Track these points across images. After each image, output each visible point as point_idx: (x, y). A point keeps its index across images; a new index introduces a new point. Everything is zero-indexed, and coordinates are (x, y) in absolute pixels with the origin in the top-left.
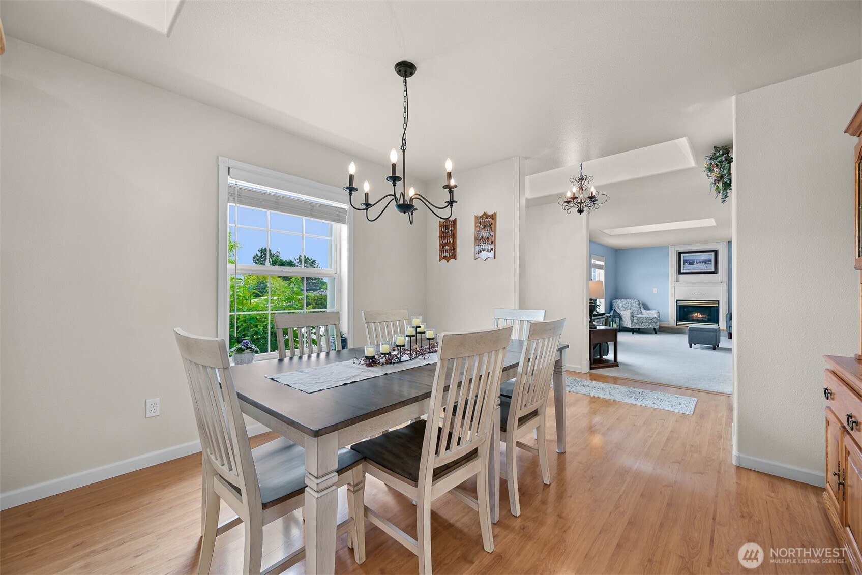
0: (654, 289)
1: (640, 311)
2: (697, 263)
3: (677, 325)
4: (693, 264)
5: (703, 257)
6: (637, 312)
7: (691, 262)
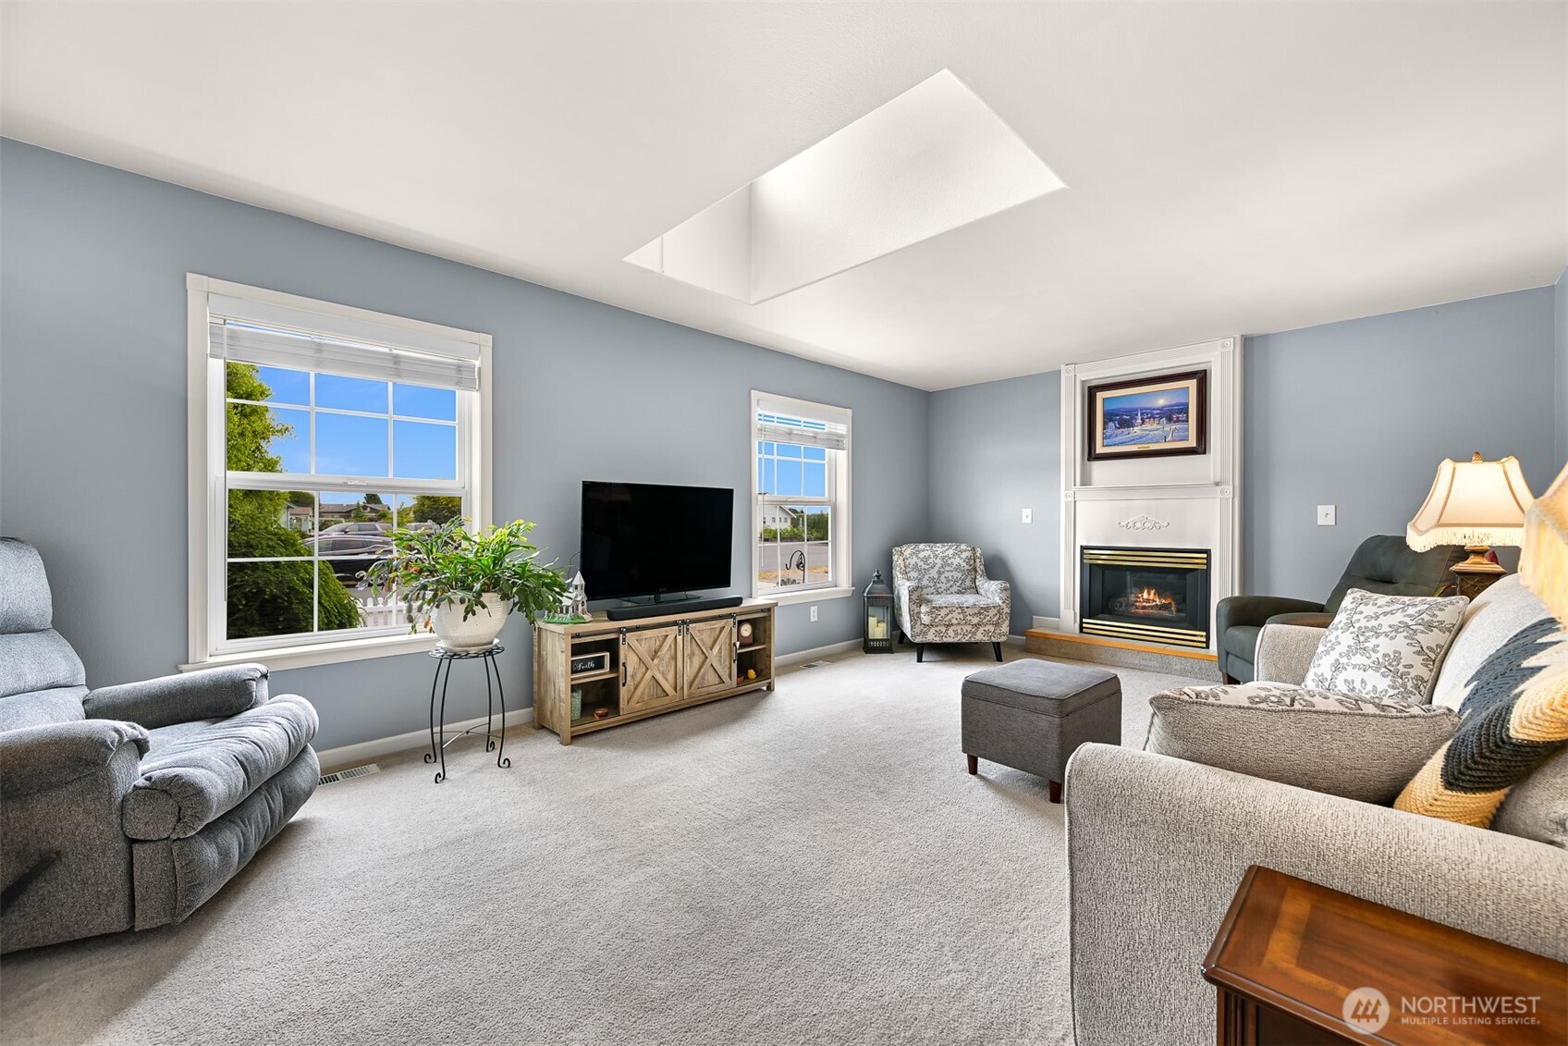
0: (1024, 511)
1: (968, 583)
2: (1143, 422)
3: (1081, 631)
4: (1133, 426)
5: (1161, 397)
6: (958, 584)
7: (1122, 419)
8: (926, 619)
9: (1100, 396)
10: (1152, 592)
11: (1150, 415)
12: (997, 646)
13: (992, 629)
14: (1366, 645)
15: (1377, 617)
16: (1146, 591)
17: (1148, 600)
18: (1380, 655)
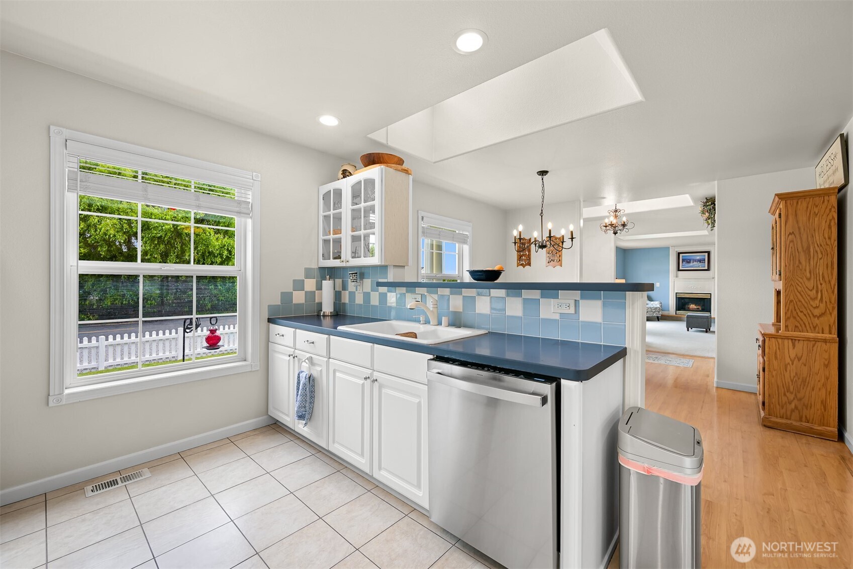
2: (693, 262)
3: (676, 314)
4: (690, 263)
5: (698, 257)
7: (688, 261)
9: (681, 255)
10: (694, 305)
11: (695, 261)
12: (658, 317)
13: (657, 313)
17: (693, 307)
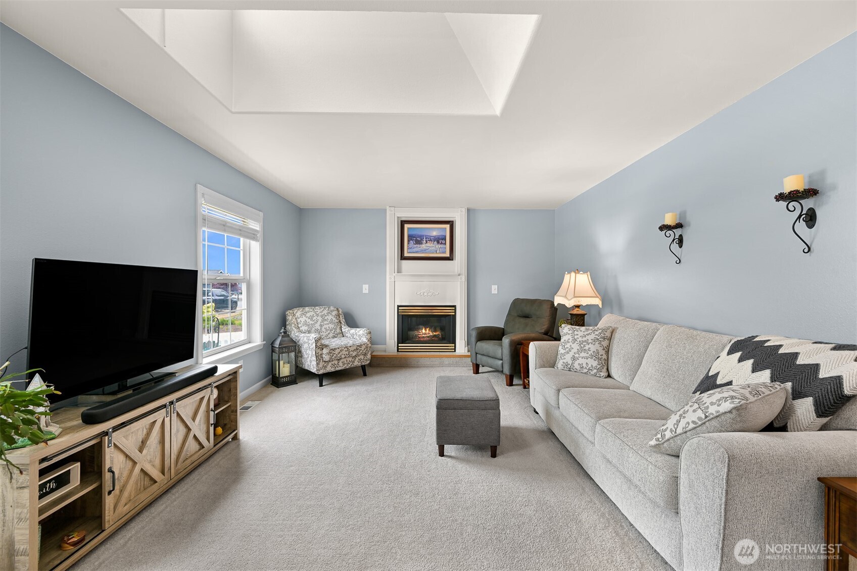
0: (364, 286)
1: (338, 331)
2: (427, 242)
3: (398, 351)
4: (422, 244)
5: (435, 231)
6: (333, 332)
7: (417, 239)
8: (326, 358)
9: (406, 226)
10: (428, 329)
11: (430, 239)
12: (363, 367)
13: (362, 357)
14: (585, 348)
15: (585, 337)
16: (424, 329)
17: (425, 334)
18: (592, 352)
